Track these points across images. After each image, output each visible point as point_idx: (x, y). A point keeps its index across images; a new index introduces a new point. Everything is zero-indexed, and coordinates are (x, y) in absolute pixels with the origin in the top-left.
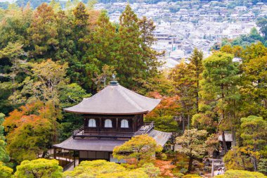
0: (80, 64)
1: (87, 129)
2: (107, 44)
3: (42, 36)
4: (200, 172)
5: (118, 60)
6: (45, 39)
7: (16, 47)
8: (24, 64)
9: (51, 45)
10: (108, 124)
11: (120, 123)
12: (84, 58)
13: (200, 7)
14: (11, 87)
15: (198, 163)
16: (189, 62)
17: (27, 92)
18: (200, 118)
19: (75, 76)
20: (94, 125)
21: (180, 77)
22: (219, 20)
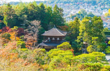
11: (57, 39)
13: (63, 5)
20: (49, 39)
22: (69, 9)
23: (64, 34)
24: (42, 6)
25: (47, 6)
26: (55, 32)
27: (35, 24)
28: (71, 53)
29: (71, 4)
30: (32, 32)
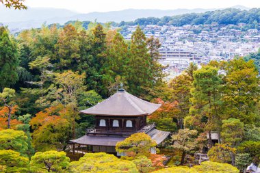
0: (97, 75)
1: (98, 127)
2: (120, 58)
3: (66, 51)
4: (191, 164)
5: (130, 72)
6: (69, 54)
7: (44, 60)
8: (50, 73)
9: (74, 59)
10: (116, 124)
11: (125, 123)
12: (102, 70)
13: (219, 30)
14: (39, 93)
15: (190, 157)
16: (186, 74)
17: (52, 97)
18: (190, 119)
19: (93, 84)
20: (105, 125)
21: (178, 86)
22: (234, 40)
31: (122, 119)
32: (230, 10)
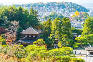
23: (39, 33)
24: (20, 9)
25: (24, 9)
26: (31, 31)
27: (14, 24)
28: (45, 48)
29: (44, 7)
30: (11, 31)
31: (32, 35)
32: (41, 3)
